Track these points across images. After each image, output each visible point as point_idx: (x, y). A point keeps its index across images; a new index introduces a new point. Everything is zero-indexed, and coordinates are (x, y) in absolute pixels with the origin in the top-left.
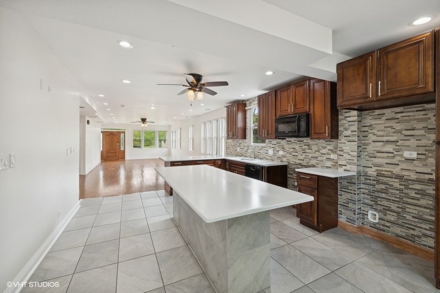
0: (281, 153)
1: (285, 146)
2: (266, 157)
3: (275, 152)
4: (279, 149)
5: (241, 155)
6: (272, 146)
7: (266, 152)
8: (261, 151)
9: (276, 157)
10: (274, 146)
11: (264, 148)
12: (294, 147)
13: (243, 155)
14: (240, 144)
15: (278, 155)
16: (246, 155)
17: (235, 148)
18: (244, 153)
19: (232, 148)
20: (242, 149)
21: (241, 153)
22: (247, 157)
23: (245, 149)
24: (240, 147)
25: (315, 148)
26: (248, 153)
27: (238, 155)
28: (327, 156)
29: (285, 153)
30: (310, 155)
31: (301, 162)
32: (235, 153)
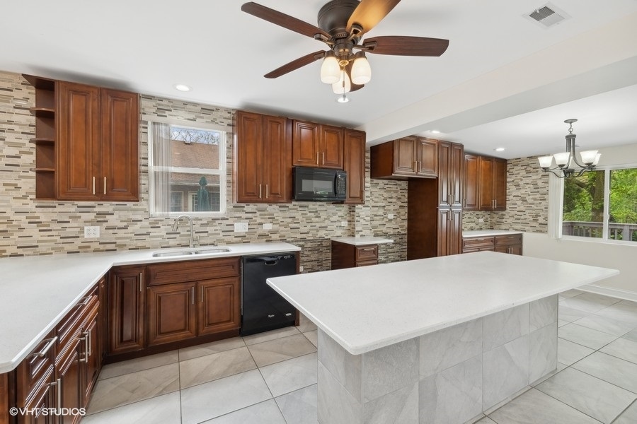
0: (268, 227)
1: (276, 215)
2: (227, 239)
3: (253, 227)
4: (262, 221)
5: (110, 247)
6: (245, 215)
7: (228, 228)
8: (210, 229)
9: (255, 236)
10: (250, 215)
11: (218, 222)
13: (121, 246)
14: (102, 214)
15: (260, 232)
16: (140, 244)
17: (67, 230)
18: (129, 240)
19: (40, 231)
20: (118, 228)
21: (107, 241)
22: (149, 248)
23: (136, 228)
24: (105, 225)
25: (323, 215)
26: (152, 239)
27: (92, 249)
28: (338, 224)
29: (276, 227)
30: (318, 225)
31: (304, 236)
32: (61, 245)
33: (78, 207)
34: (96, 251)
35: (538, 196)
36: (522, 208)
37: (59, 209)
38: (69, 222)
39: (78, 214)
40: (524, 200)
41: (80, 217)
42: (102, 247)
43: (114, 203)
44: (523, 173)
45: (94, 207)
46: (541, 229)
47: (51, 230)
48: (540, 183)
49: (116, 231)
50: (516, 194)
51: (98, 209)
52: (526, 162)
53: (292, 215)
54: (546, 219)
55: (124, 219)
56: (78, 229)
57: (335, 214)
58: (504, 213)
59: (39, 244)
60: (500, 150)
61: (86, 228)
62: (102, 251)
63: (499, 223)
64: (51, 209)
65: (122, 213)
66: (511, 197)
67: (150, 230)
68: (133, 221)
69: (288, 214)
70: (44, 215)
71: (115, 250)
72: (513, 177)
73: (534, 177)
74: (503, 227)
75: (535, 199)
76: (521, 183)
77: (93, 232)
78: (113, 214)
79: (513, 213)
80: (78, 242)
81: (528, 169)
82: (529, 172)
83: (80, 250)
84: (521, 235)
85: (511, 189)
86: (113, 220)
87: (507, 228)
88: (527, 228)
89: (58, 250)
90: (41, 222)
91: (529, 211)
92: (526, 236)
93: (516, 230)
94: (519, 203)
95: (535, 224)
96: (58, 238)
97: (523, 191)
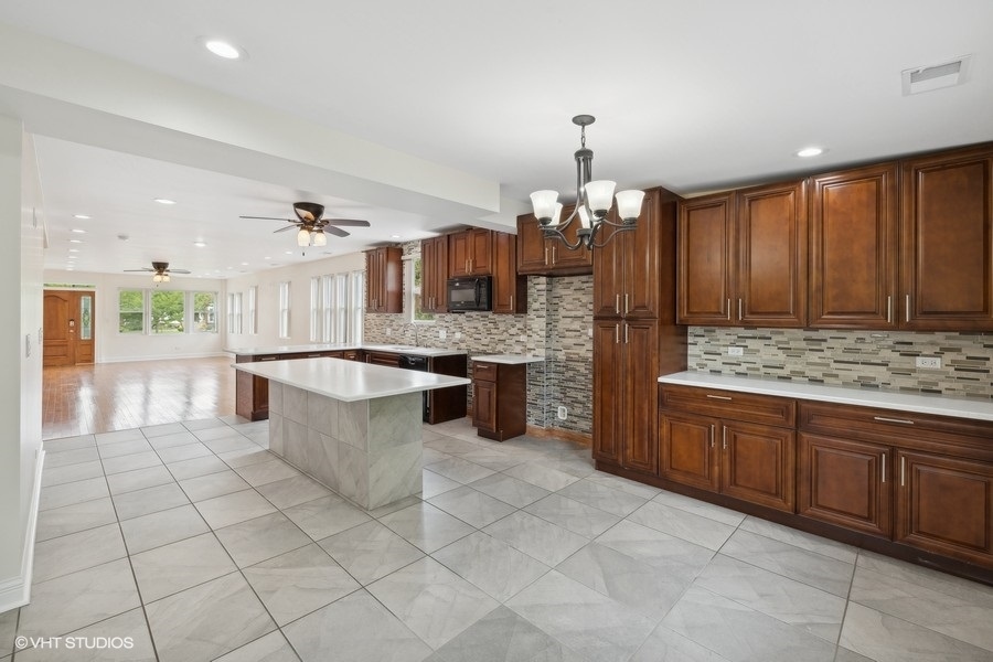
25: (502, 327)
28: (516, 338)
29: (464, 335)
30: (497, 337)
31: (485, 348)
53: (476, 325)
57: (513, 326)
69: (472, 325)
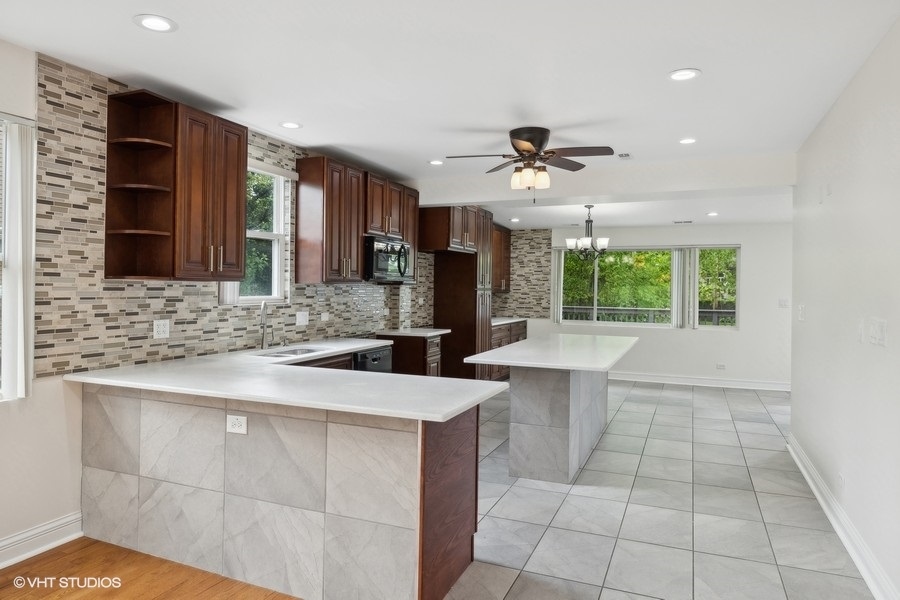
0: (325, 317)
1: (332, 300)
2: (289, 335)
3: (313, 317)
4: (320, 309)
5: (179, 351)
6: (306, 301)
7: (290, 320)
8: (274, 322)
9: (314, 331)
10: (310, 301)
11: (282, 311)
12: (345, 300)
13: (190, 350)
14: (172, 301)
15: (319, 325)
16: (208, 346)
17: (137, 326)
18: (197, 341)
19: (108, 328)
20: (188, 323)
21: (177, 343)
22: (217, 352)
23: (204, 322)
24: (175, 317)
26: (222, 338)
27: (160, 356)
32: (129, 351)
33: (148, 289)
34: (166, 359)
35: (541, 276)
36: (526, 290)
37: (128, 292)
38: (137, 314)
39: (148, 301)
40: (528, 281)
41: (148, 306)
42: (170, 353)
43: (185, 283)
44: (527, 248)
45: (163, 289)
46: (544, 314)
47: (118, 327)
48: (543, 260)
49: (185, 327)
50: (520, 273)
51: (167, 293)
52: (530, 235)
54: (548, 302)
55: (193, 307)
56: (146, 325)
58: (507, 296)
59: (106, 350)
60: (515, 220)
61: (155, 322)
62: (171, 358)
63: (503, 308)
64: (118, 293)
65: (192, 299)
66: (515, 277)
67: (219, 324)
68: (203, 311)
70: (112, 303)
71: (184, 357)
72: (517, 251)
73: (538, 254)
74: (507, 313)
75: (539, 280)
76: (525, 260)
77: (162, 329)
78: (182, 300)
79: (517, 296)
80: (146, 345)
81: (532, 243)
82: (532, 247)
83: (148, 358)
84: (525, 322)
85: (515, 266)
86: (183, 310)
87: (511, 314)
88: (531, 313)
89: (125, 358)
90: (107, 315)
91: (533, 294)
92: (530, 322)
93: (521, 316)
94: (523, 283)
95: (539, 309)
96: (125, 340)
97: (527, 270)
